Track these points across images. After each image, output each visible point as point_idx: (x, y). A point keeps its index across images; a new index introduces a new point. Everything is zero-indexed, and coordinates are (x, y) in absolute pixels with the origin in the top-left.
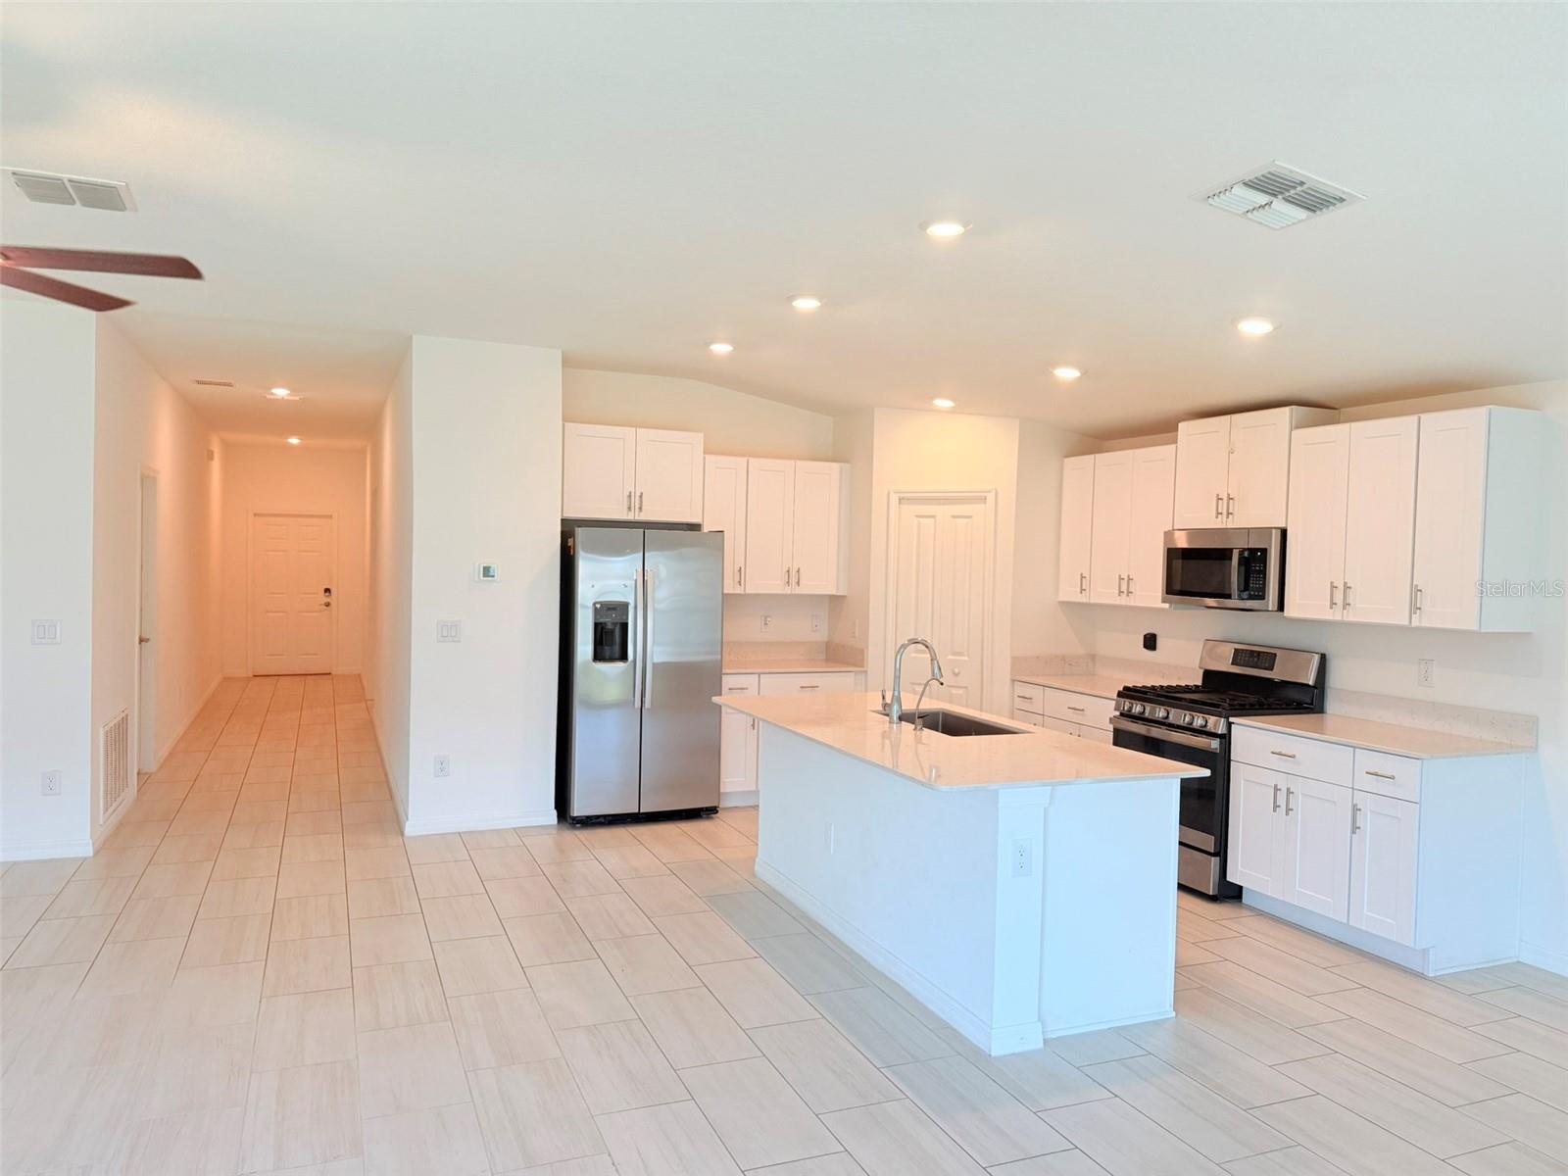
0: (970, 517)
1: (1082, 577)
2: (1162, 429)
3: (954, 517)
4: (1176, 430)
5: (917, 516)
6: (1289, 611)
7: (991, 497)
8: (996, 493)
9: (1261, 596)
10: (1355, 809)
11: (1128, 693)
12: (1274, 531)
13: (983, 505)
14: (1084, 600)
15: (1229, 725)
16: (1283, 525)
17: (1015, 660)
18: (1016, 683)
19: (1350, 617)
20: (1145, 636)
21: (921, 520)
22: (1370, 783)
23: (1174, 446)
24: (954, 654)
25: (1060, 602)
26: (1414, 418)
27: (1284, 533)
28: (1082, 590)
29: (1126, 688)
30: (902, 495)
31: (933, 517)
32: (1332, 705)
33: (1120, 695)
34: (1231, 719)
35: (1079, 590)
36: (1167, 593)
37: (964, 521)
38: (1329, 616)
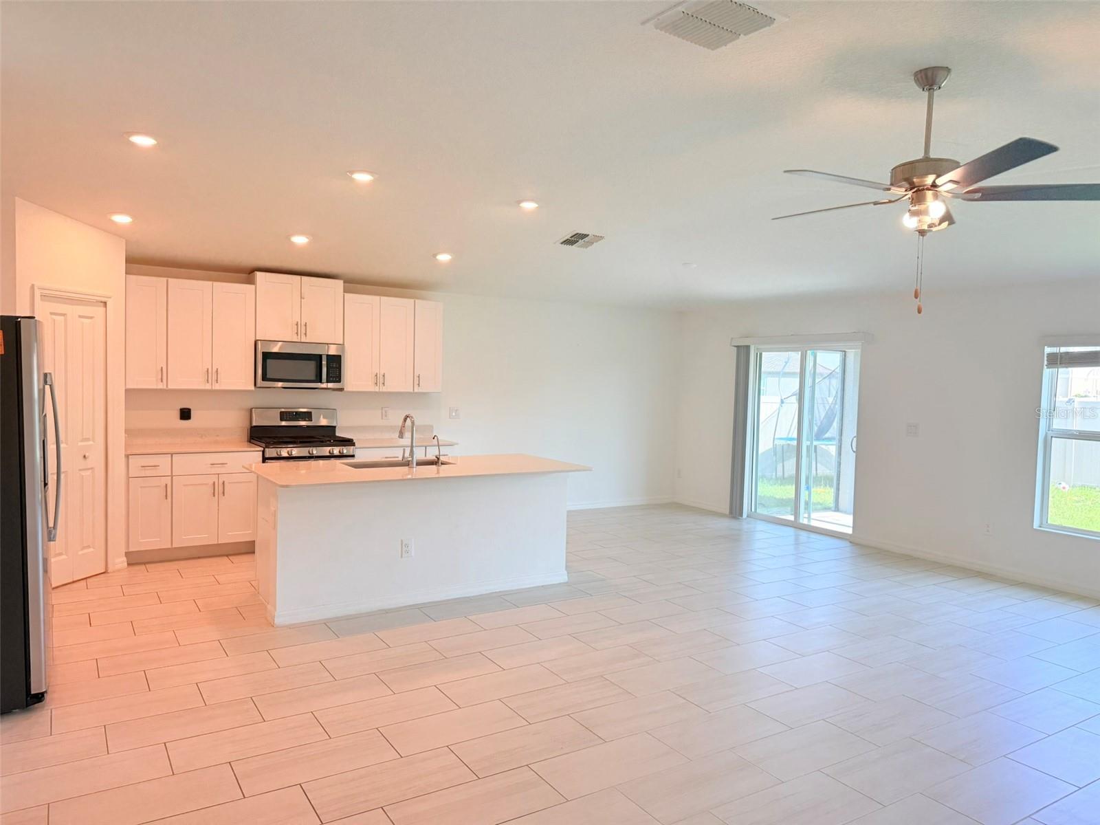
0: (91, 318)
1: (161, 370)
3: (80, 317)
4: (255, 274)
5: (52, 313)
6: (346, 388)
7: (110, 303)
9: (338, 380)
13: (103, 309)
14: (161, 387)
16: (341, 343)
19: (384, 389)
20: (182, 410)
21: (54, 317)
23: (253, 286)
25: (126, 390)
26: (412, 301)
28: (162, 380)
30: (42, 292)
31: (64, 315)
35: (156, 379)
36: (263, 380)
37: (89, 320)
38: (371, 388)
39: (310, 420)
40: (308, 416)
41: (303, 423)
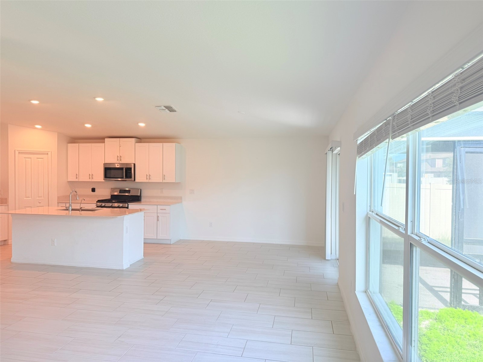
0: (43, 158)
1: (77, 175)
2: (101, 139)
3: (37, 158)
4: (105, 139)
5: (25, 158)
6: (136, 181)
7: (49, 153)
8: (51, 152)
9: (131, 177)
10: (158, 217)
11: (99, 201)
12: (132, 164)
13: (47, 155)
14: (77, 181)
15: (128, 205)
16: (134, 163)
17: (58, 198)
18: (59, 203)
19: (150, 181)
20: (92, 189)
21: (26, 159)
22: (161, 211)
23: (104, 144)
24: (39, 197)
25: (68, 181)
26: (162, 144)
27: (135, 165)
28: (77, 178)
29: (98, 200)
30: (20, 151)
31: (30, 158)
32: (143, 199)
33: (97, 202)
34: (128, 204)
35: (76, 178)
36: (105, 178)
37: (41, 159)
38: (146, 181)
39: (129, 193)
40: (129, 191)
41: (127, 194)
